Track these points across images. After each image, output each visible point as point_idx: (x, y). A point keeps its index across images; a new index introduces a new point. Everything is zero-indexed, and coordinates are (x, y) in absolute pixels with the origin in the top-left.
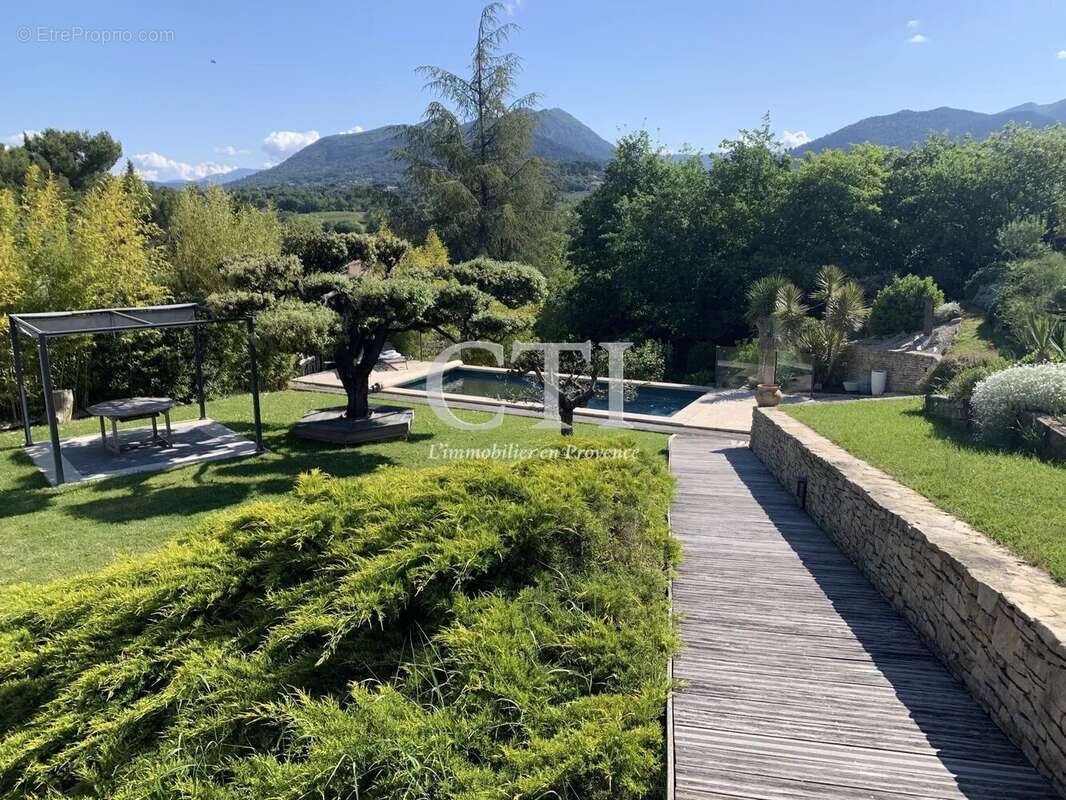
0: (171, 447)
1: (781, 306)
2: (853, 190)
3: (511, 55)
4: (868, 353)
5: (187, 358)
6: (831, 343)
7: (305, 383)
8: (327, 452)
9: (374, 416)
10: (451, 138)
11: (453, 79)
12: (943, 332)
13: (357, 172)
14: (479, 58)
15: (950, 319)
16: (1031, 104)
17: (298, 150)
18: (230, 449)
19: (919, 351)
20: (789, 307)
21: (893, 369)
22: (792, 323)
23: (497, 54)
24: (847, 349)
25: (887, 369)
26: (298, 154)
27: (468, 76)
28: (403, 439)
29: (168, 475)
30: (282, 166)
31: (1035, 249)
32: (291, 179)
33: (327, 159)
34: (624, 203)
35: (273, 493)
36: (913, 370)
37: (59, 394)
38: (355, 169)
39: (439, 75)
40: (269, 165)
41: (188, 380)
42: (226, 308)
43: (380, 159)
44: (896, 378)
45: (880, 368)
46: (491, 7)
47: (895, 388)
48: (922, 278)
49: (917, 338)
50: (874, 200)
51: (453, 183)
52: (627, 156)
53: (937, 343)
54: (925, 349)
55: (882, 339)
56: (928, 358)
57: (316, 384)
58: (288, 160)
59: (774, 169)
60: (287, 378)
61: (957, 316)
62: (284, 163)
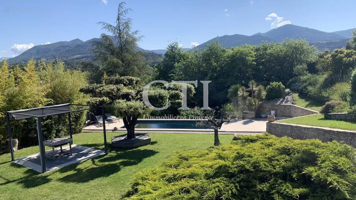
0: (72, 155)
1: (240, 93)
2: (247, 58)
3: (129, 18)
4: (268, 106)
5: (55, 123)
6: (255, 103)
7: (87, 130)
8: (129, 150)
9: (137, 137)
10: (110, 45)
11: (111, 26)
12: (289, 98)
13: (49, 58)
14: (118, 19)
15: (288, 94)
16: (260, 33)
17: (26, 51)
18: (94, 153)
19: (284, 104)
20: (243, 93)
21: (277, 110)
22: (244, 98)
23: (124, 18)
24: (261, 104)
25: (275, 110)
26: (25, 52)
27: (115, 25)
28: (149, 144)
29: (82, 164)
30: (19, 56)
31: (304, 73)
32: (23, 61)
33: (37, 54)
34: (176, 65)
35: (129, 166)
36: (283, 109)
37: (14, 141)
38: (48, 56)
39: (106, 25)
40: (14, 56)
41: (55, 131)
42: (96, 103)
43: (57, 53)
44: (278, 112)
45: (273, 110)
46: (122, 3)
47: (278, 115)
48: (279, 83)
49: (281, 100)
50: (253, 61)
51: (115, 60)
52: (172, 50)
53: (288, 101)
54: (285, 103)
55: (269, 101)
56: (289, 105)
57: (91, 130)
58: (22, 54)
59: (222, 53)
60: (82, 128)
61: (290, 93)
62: (20, 55)
